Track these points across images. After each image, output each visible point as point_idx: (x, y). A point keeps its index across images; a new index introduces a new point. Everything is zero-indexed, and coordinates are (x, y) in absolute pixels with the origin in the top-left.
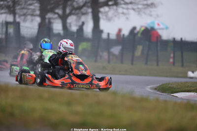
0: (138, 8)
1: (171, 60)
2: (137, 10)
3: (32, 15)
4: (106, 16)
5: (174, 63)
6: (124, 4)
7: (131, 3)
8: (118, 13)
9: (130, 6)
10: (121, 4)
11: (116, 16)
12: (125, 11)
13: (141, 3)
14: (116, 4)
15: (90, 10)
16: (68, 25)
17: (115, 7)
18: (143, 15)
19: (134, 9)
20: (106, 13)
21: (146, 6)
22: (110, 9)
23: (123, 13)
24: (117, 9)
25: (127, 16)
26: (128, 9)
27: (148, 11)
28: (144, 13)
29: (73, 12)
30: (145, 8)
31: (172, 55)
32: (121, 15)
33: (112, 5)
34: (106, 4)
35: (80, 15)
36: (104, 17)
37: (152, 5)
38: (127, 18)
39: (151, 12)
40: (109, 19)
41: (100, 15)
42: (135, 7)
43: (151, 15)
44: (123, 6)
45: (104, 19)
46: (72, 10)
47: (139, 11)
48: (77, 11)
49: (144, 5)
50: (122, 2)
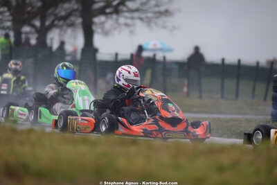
0: (147, 18)
1: (185, 89)
2: (146, 20)
3: (3, 28)
4: (102, 28)
5: (188, 94)
6: (127, 12)
7: (137, 10)
8: (119, 24)
9: (136, 15)
10: (123, 12)
11: (115, 28)
12: (129, 21)
13: (151, 10)
14: (117, 11)
15: (80, 20)
16: (48, 42)
17: (115, 16)
18: (154, 27)
19: (141, 19)
20: (102, 23)
21: (158, 15)
22: (107, 18)
23: (126, 25)
24: (117, 20)
25: (131, 28)
26: (133, 18)
27: (160, 21)
28: (156, 24)
29: (56, 22)
30: (157, 17)
31: (186, 83)
32: (123, 27)
33: (111, 13)
34: (102, 12)
35: (65, 27)
36: (100, 30)
37: (167, 13)
38: (132, 32)
39: (164, 22)
40: (106, 33)
41: (94, 28)
42: (143, 16)
43: (165, 27)
44: (126, 14)
45: (99, 33)
46: (53, 21)
47: (148, 22)
48: (61, 23)
49: (155, 13)
50: (125, 9)
